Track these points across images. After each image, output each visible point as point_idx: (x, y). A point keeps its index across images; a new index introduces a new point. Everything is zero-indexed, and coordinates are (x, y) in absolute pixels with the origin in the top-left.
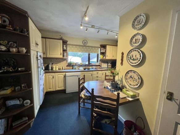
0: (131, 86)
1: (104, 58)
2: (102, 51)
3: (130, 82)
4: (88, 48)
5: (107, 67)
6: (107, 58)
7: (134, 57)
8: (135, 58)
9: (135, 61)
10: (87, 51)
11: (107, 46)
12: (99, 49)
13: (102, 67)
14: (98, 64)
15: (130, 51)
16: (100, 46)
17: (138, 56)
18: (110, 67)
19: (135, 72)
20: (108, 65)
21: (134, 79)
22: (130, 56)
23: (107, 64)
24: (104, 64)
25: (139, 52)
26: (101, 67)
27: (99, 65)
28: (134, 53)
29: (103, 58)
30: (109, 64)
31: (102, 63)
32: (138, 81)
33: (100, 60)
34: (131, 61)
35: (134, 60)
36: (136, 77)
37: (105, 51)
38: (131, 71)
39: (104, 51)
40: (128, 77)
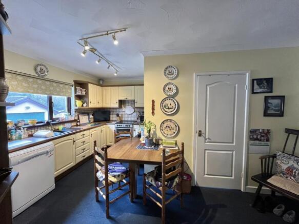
0: (168, 136)
1: (85, 105)
2: (79, 93)
3: (166, 132)
4: (48, 83)
5: (88, 122)
6: (91, 106)
7: (169, 105)
8: (170, 107)
9: (171, 110)
10: (46, 90)
11: (89, 84)
12: (73, 88)
13: (81, 123)
14: (73, 119)
15: (164, 100)
16: (73, 83)
17: (173, 105)
18: (92, 120)
19: (171, 121)
20: (89, 118)
21: (170, 128)
22: (164, 105)
23: (87, 117)
24: (84, 117)
25: (173, 101)
26: (79, 124)
27: (75, 121)
28: (168, 102)
29: (82, 106)
30: (91, 116)
31: (80, 116)
32: (175, 128)
33: (76, 111)
34: (165, 109)
35: (169, 108)
36: (173, 126)
37: (87, 93)
38: (167, 120)
39: (84, 93)
40: (163, 128)
